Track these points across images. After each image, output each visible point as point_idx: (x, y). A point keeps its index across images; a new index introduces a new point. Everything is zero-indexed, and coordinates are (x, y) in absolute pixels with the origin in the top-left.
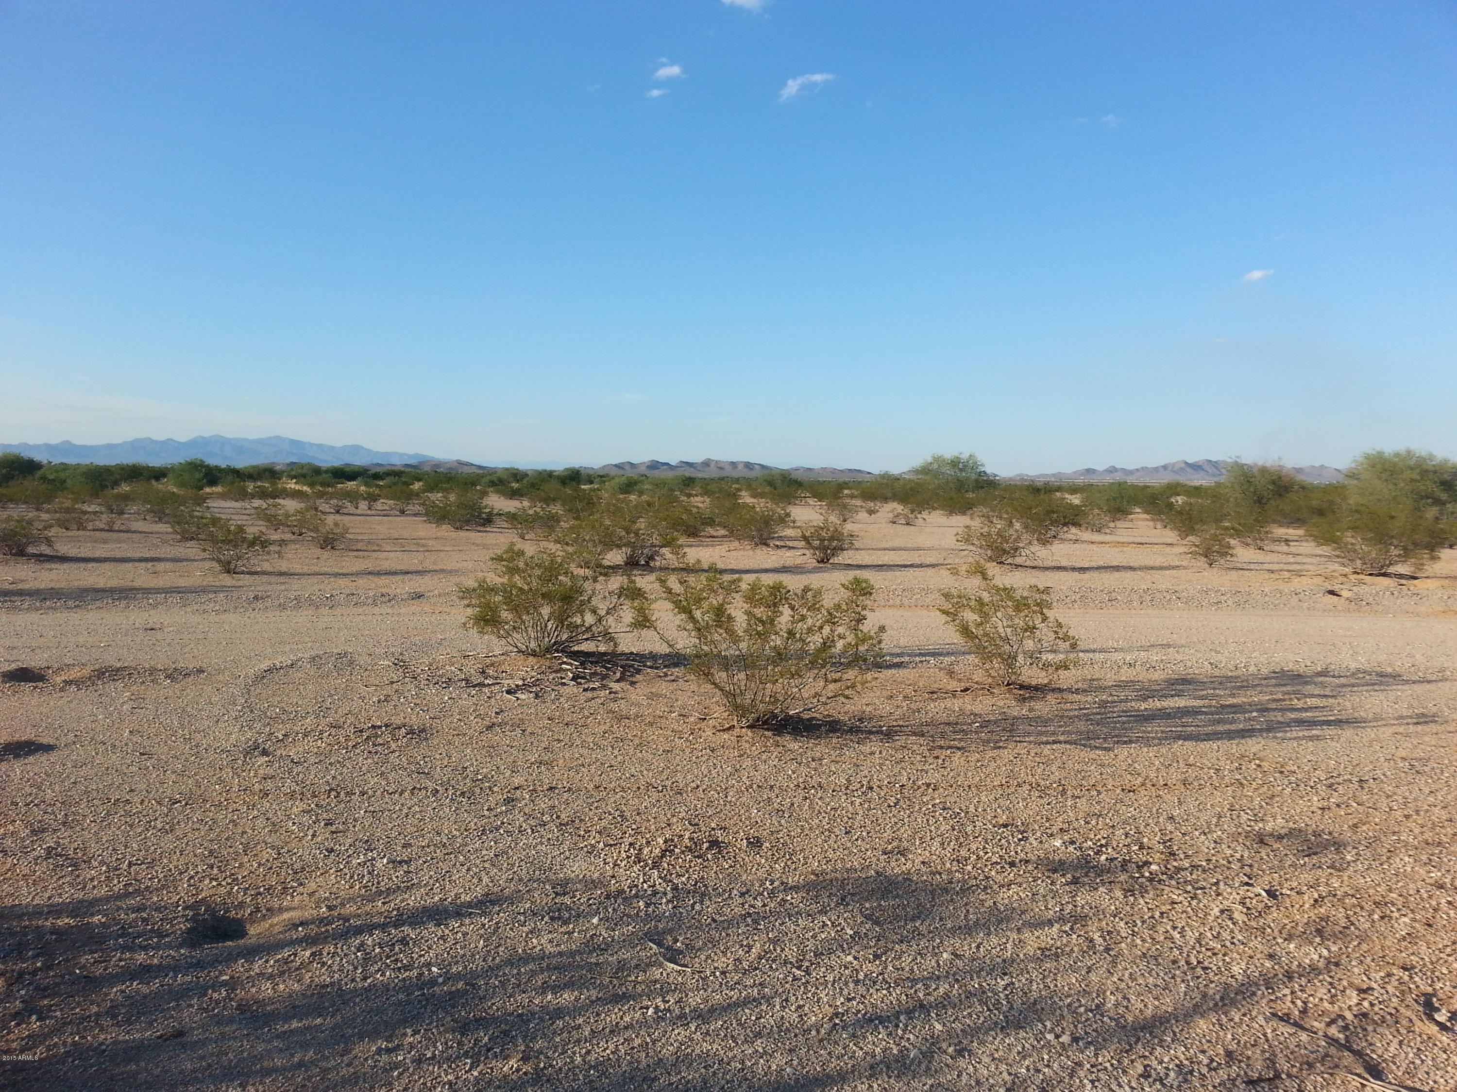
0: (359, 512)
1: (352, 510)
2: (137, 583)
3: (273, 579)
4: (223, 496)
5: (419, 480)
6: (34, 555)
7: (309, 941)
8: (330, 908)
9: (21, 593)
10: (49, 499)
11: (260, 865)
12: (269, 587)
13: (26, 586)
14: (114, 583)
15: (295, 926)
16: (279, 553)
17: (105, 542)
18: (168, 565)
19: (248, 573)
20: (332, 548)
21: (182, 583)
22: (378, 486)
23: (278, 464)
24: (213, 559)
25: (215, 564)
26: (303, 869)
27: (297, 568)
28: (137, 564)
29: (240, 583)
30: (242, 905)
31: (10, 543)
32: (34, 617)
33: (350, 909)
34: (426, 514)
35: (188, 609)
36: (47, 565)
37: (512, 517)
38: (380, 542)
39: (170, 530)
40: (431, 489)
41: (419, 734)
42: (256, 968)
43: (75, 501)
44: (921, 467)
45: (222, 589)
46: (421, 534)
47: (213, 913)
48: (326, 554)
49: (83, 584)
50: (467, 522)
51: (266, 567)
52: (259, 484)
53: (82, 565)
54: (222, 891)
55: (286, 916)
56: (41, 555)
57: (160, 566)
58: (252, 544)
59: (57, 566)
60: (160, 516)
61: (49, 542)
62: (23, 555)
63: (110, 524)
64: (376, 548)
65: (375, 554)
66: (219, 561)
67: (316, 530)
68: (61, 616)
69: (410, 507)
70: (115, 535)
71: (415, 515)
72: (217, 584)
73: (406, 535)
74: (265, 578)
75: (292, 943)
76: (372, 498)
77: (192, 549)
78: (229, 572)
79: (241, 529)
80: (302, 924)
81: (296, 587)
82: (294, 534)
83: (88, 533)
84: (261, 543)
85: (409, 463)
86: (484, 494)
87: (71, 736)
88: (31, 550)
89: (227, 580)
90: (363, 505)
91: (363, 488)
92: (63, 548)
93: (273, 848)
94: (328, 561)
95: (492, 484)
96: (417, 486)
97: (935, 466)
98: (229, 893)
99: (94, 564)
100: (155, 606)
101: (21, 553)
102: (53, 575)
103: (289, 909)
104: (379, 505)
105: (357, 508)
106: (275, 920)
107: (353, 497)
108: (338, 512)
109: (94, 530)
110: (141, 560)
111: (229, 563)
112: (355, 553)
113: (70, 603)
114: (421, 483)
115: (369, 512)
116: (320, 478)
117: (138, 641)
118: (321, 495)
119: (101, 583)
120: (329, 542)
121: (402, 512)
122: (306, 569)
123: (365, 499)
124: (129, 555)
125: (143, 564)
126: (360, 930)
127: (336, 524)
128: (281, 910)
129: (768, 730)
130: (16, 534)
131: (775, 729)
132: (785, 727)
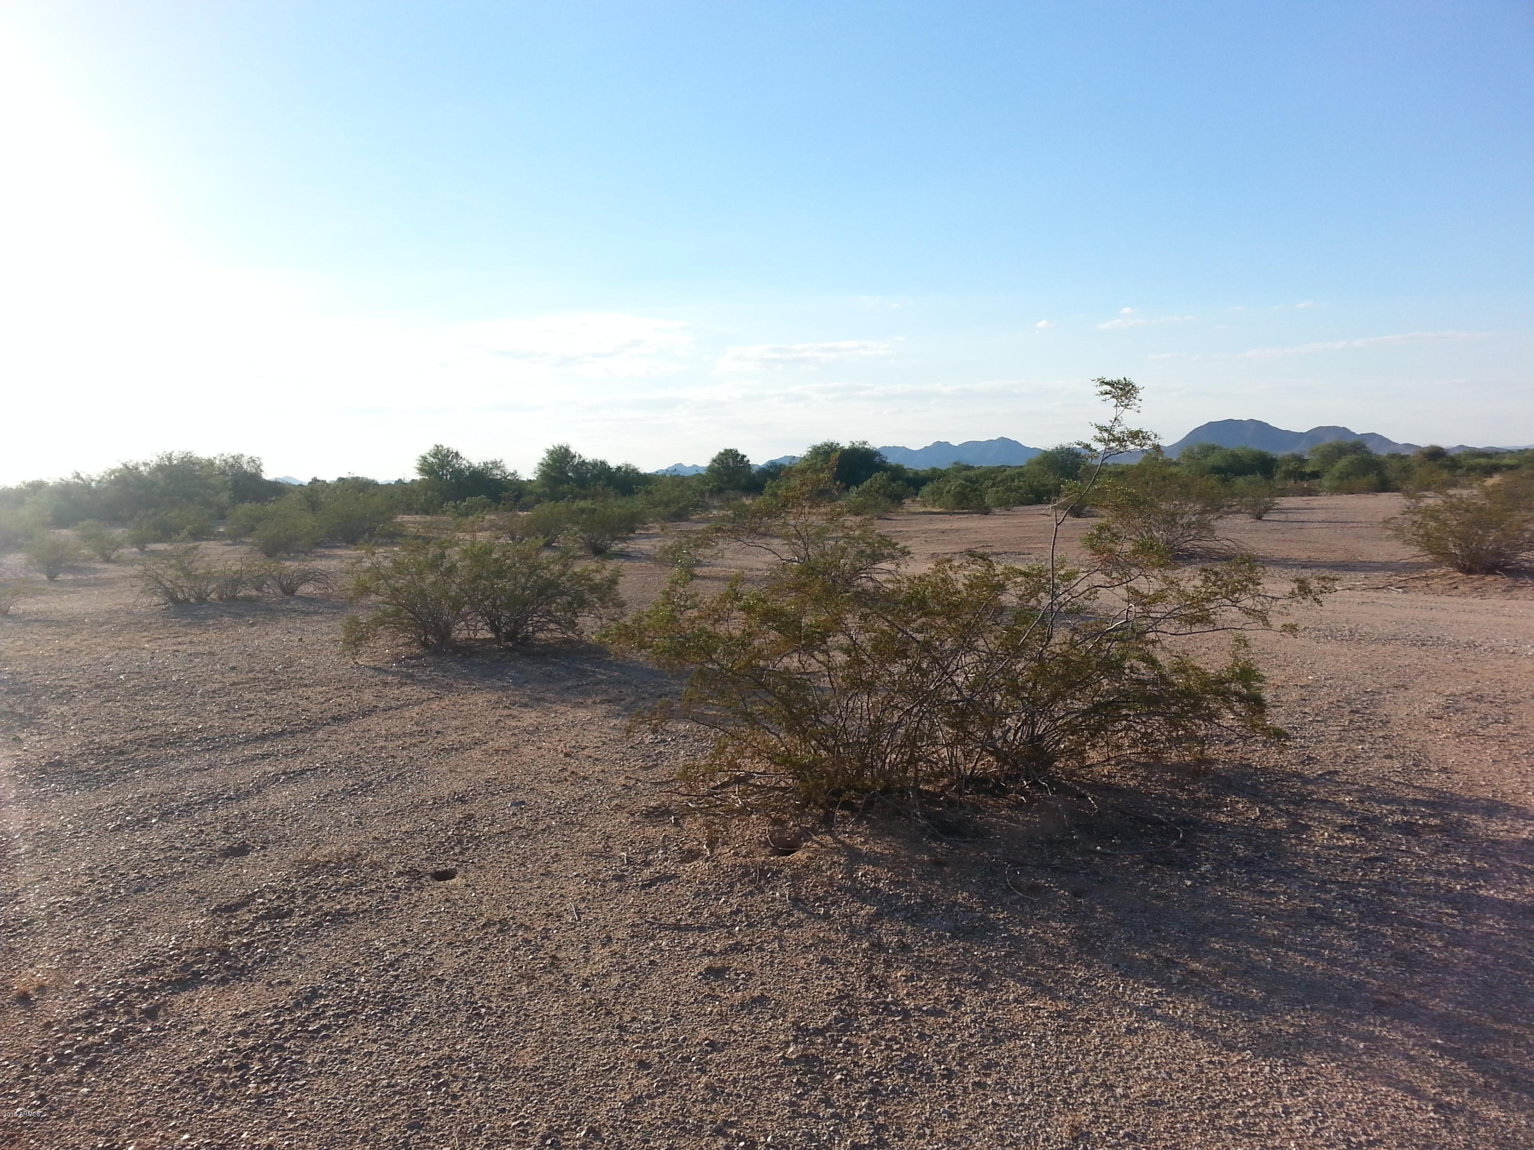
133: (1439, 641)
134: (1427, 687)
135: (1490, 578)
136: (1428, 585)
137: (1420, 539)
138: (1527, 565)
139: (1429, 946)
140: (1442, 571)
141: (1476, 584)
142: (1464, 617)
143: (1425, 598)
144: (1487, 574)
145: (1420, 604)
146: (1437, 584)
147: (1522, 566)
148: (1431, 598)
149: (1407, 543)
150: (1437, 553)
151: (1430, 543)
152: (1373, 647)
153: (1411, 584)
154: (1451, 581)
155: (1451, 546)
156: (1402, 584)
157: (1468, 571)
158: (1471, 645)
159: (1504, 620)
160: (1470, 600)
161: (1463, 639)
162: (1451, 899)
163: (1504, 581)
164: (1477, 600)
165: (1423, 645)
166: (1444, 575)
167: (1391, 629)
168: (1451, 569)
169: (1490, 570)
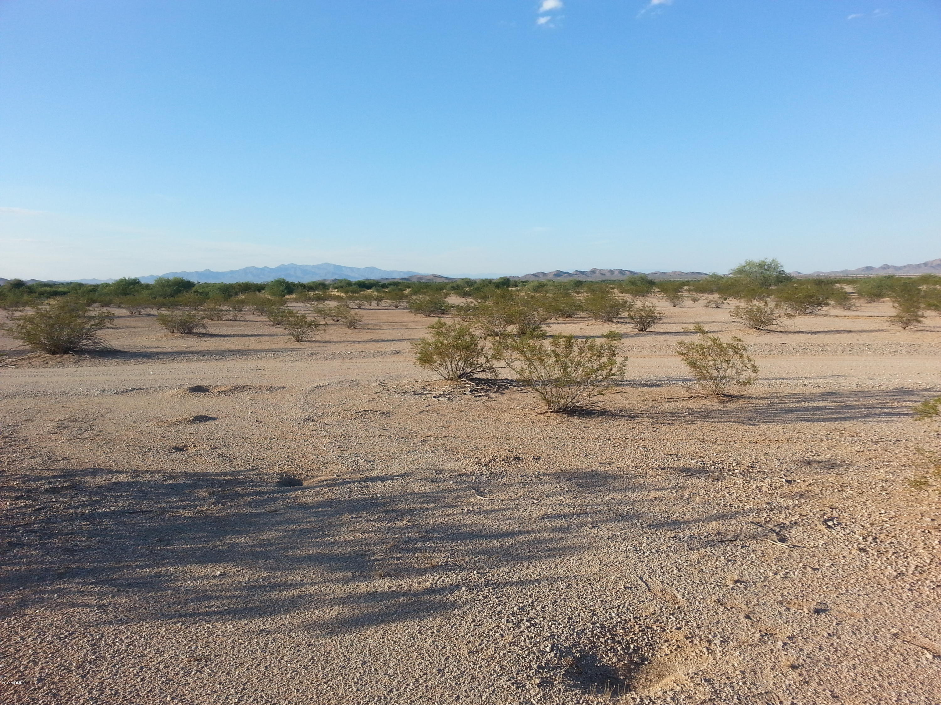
0: (372, 307)
1: (368, 307)
2: (250, 348)
3: (321, 344)
4: (296, 300)
5: (409, 287)
6: (197, 334)
7: (328, 486)
8: (338, 476)
9: (192, 353)
10: (201, 303)
11: (309, 461)
12: (319, 349)
13: (195, 349)
14: (239, 347)
15: (323, 481)
16: (324, 330)
17: (233, 326)
18: (267, 338)
19: (308, 341)
20: (354, 328)
21: (274, 347)
22: (384, 291)
23: (328, 281)
24: (290, 334)
25: (291, 337)
26: (327, 463)
27: (335, 339)
28: (250, 338)
29: (303, 347)
30: (301, 474)
31: (184, 327)
32: (200, 364)
33: (346, 476)
34: (410, 308)
35: (277, 360)
36: (204, 339)
37: (459, 308)
38: (381, 324)
39: (267, 320)
40: (415, 293)
41: (386, 414)
42: (306, 493)
43: (216, 304)
44: (737, 269)
45: (294, 349)
46: (405, 319)
47: (289, 477)
48: (350, 331)
49: (223, 348)
50: (432, 312)
51: (318, 338)
52: (316, 292)
53: (222, 338)
54: (293, 469)
55: (319, 478)
56: (200, 333)
57: (263, 339)
58: (310, 325)
59: (209, 339)
60: (262, 312)
61: (204, 327)
62: (191, 334)
63: (235, 316)
64: (378, 328)
65: (377, 331)
66: (293, 335)
67: (346, 318)
68: (213, 364)
69: (401, 304)
70: (238, 323)
71: (403, 309)
72: (292, 347)
73: (397, 320)
74: (317, 344)
75: (321, 486)
76: (379, 298)
77: (279, 330)
78: (298, 341)
79: (304, 316)
80: (325, 481)
81: (333, 348)
82: (334, 320)
83: (223, 322)
84: (314, 325)
85: (403, 278)
86: (447, 295)
87: (224, 414)
88: (195, 331)
89: (298, 345)
90: (374, 303)
91: (375, 293)
92: (212, 330)
93: (315, 455)
94: (352, 334)
95: (453, 288)
96: (408, 291)
97: (748, 268)
98: (296, 470)
99: (228, 338)
100: (260, 359)
101: (190, 333)
102: (207, 344)
103: (320, 476)
104: (383, 303)
105: (371, 305)
106: (314, 480)
107: (369, 299)
108: (360, 308)
109: (226, 320)
110: (252, 335)
111: (298, 336)
112: (367, 331)
113: (218, 357)
114: (410, 289)
115: (377, 308)
116: (351, 289)
117: (253, 374)
118: (351, 298)
119: (233, 347)
120: (352, 325)
121: (397, 307)
122: (339, 339)
123: (375, 298)
124: (246, 333)
125: (253, 338)
126: (349, 483)
127: (356, 314)
128: (317, 476)
129: (565, 414)
130: (187, 322)
131: (569, 414)
132: (575, 412)
133: (45, 393)
134: (44, 418)
135: (66, 356)
136: (30, 363)
137: (23, 335)
138: (86, 347)
139: (79, 541)
140: (38, 354)
141: (59, 360)
142: (56, 379)
143: (30, 370)
144: (64, 353)
145: (27, 374)
146: (35, 361)
147: (84, 348)
148: (33, 370)
149: (16, 338)
150: (34, 343)
151: (30, 337)
152: (5, 401)
153: (20, 363)
154: (44, 360)
155: (42, 338)
156: (14, 363)
157: (54, 353)
158: (63, 393)
159: (77, 379)
160: (56, 369)
161: (58, 391)
162: (84, 517)
163: (73, 358)
164: (61, 369)
165: (36, 396)
166: (39, 356)
167: (14, 390)
168: (43, 352)
169: (66, 351)
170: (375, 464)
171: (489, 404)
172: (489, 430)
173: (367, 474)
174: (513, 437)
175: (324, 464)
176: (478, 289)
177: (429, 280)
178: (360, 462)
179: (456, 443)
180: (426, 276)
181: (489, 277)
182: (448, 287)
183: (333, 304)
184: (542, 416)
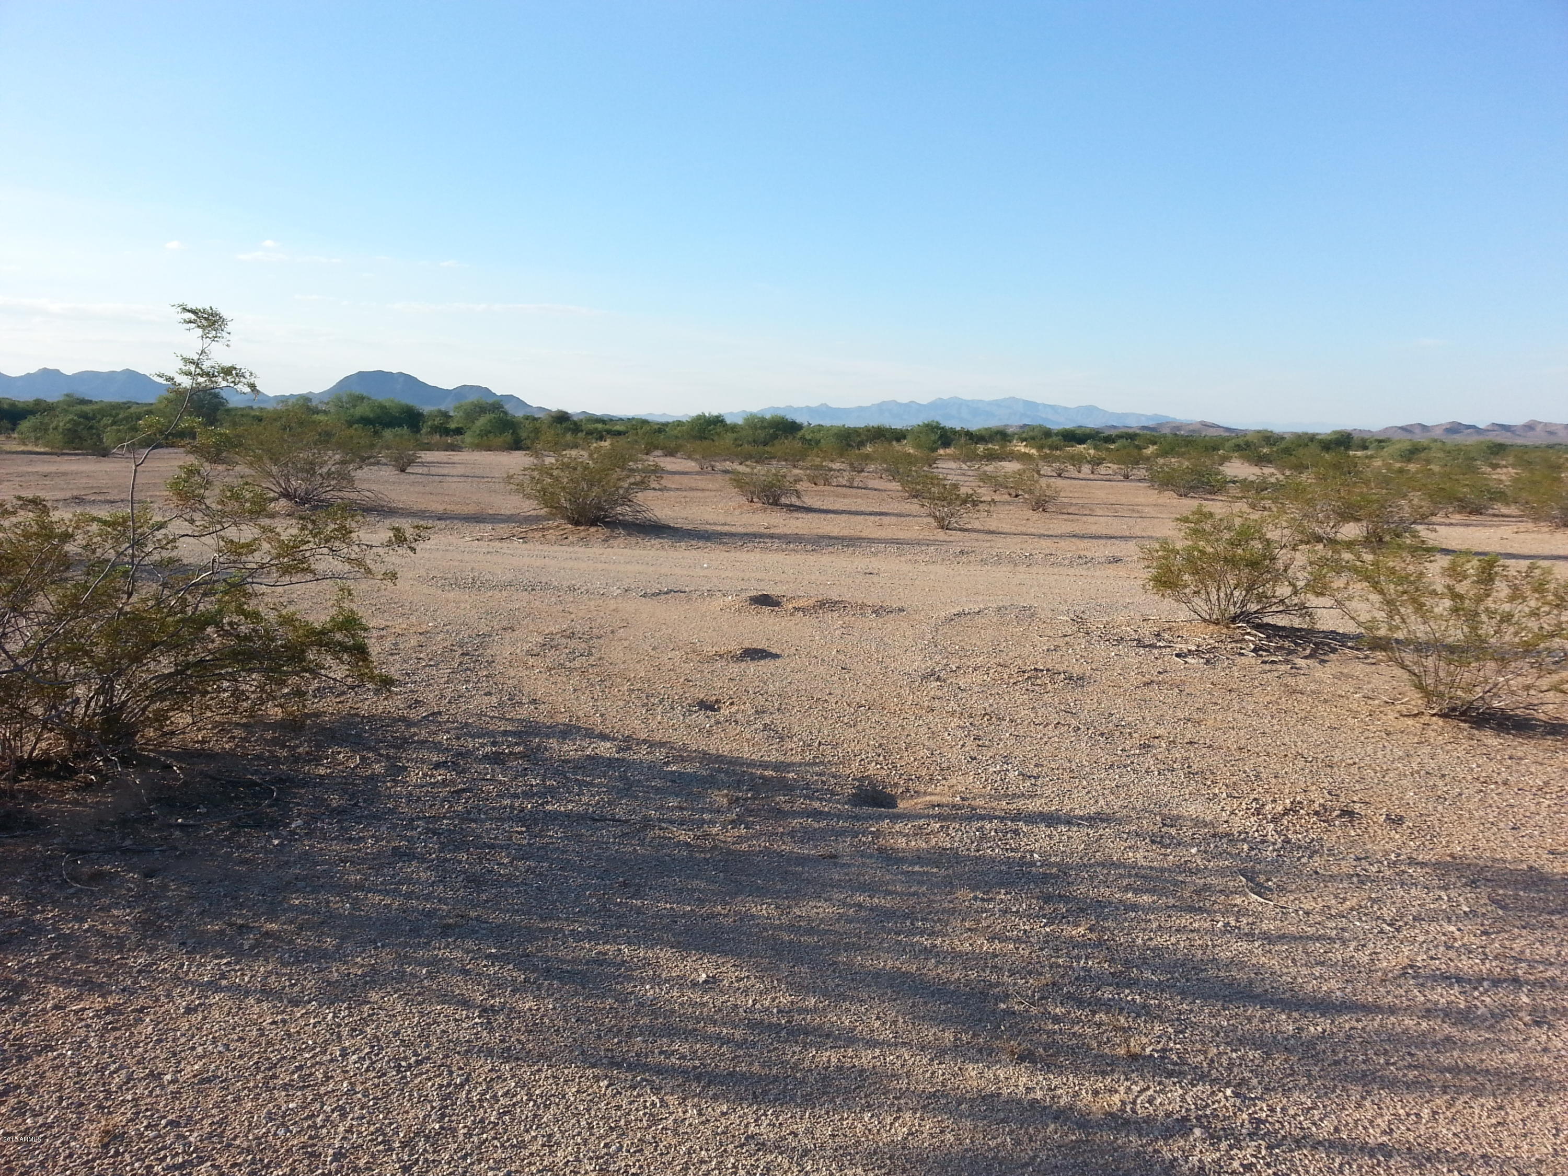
0: (1081, 476)
1: (1075, 474)
2: (863, 535)
3: (981, 536)
4: (954, 458)
5: (1154, 443)
6: (786, 505)
7: (940, 817)
8: (963, 799)
9: (772, 536)
10: (803, 457)
11: (915, 760)
12: (975, 544)
13: (777, 531)
14: (846, 533)
15: (934, 806)
16: (988, 511)
17: (845, 496)
18: (894, 519)
19: (960, 530)
20: (1044, 510)
21: (901, 535)
22: (1108, 449)
23: (1011, 426)
24: (929, 515)
25: (931, 520)
26: (949, 768)
27: (1005, 527)
28: (867, 517)
29: (950, 539)
30: (896, 785)
31: (768, 493)
32: (780, 557)
33: (979, 802)
34: (1152, 480)
35: (903, 559)
36: (796, 515)
37: (1246, 485)
38: (1094, 507)
39: (900, 488)
40: (1164, 454)
41: (1076, 681)
42: (898, 827)
43: (824, 459)
45: (934, 542)
46: (1141, 500)
47: (874, 787)
48: (1035, 516)
49: (821, 532)
50: (1192, 488)
51: (977, 525)
52: (990, 446)
53: (823, 516)
54: (884, 773)
55: (928, 798)
56: (792, 505)
57: (886, 520)
58: (964, 502)
59: (804, 515)
60: (894, 474)
61: (798, 494)
62: (777, 505)
63: (851, 481)
64: (1087, 512)
65: (1084, 518)
66: (935, 517)
67: (1031, 492)
68: (799, 558)
69: (1135, 471)
70: (854, 491)
71: (1139, 480)
72: (932, 538)
73: (1124, 500)
74: (974, 535)
75: (928, 816)
76: (1096, 462)
77: (913, 507)
78: (943, 528)
79: (956, 486)
80: (938, 805)
81: (999, 544)
82: (1010, 495)
83: (832, 488)
84: (971, 502)
85: (1146, 425)
86: (1224, 459)
87: (793, 649)
88: (783, 500)
89: (941, 535)
90: (1086, 469)
91: (1092, 452)
92: (808, 501)
93: (928, 749)
94: (1037, 522)
95: (1238, 448)
96: (1151, 450)
98: (888, 775)
99: (832, 516)
100: (875, 554)
101: (776, 503)
102: (798, 523)
103: (931, 794)
104: (1102, 469)
105: (1079, 472)
106: (920, 800)
107: (1077, 460)
108: (1060, 475)
109: (837, 486)
110: (871, 514)
111: (943, 519)
112: (1065, 517)
113: (809, 547)
114: (1155, 447)
115: (1092, 476)
116: (1050, 441)
117: (857, 581)
118: (1045, 458)
119: (835, 532)
120: (1040, 505)
121: (1126, 477)
122: (1013, 529)
123: (1089, 462)
124: (862, 509)
125: (872, 518)
126: (982, 818)
127: (1048, 486)
128: (925, 793)
129: (1465, 721)
130: (773, 485)
131: (1474, 723)
132: (1487, 721)
133: (546, 586)
135: (593, 529)
136: (544, 536)
137: (538, 494)
138: (621, 518)
140: (556, 523)
141: (583, 534)
142: (571, 564)
143: (541, 547)
144: (591, 525)
145: (536, 553)
146: (551, 535)
147: (617, 519)
148: (545, 547)
149: (528, 496)
150: (551, 507)
151: (546, 497)
152: (491, 593)
153: (530, 535)
154: (562, 532)
155: (563, 500)
156: (522, 535)
157: (577, 523)
158: (571, 588)
159: (600, 566)
160: (576, 548)
161: (566, 584)
163: (603, 532)
164: (582, 549)
165: (533, 590)
166: (558, 527)
167: (509, 576)
168: (563, 521)
169: (593, 523)
170: (1039, 783)
171: (1291, 681)
172: (1287, 739)
173: (1019, 804)
174: (1342, 760)
175: (942, 770)
176: (1287, 451)
177: (1194, 431)
178: (1011, 775)
179: (1215, 760)
180: (1189, 425)
181: (1311, 430)
182: (1228, 445)
183: (1011, 467)
184: (1410, 722)
